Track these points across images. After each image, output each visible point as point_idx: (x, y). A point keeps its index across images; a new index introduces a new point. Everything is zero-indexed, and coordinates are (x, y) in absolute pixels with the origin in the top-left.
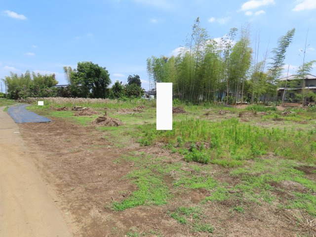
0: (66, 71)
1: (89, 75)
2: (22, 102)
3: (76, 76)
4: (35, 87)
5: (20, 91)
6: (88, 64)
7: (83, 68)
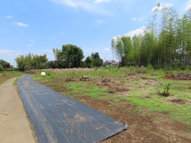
0: (54, 51)
1: (70, 53)
2: (27, 73)
3: (61, 54)
4: (35, 63)
5: (25, 65)
6: (69, 45)
7: (66, 48)
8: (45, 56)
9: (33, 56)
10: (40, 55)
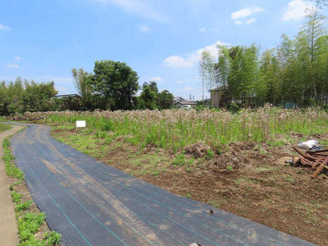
0: (75, 75)
1: (112, 78)
3: (93, 80)
4: (31, 98)
5: (9, 103)
6: (109, 62)
7: (103, 68)
8: (52, 84)
9: (27, 84)
10: (40, 83)
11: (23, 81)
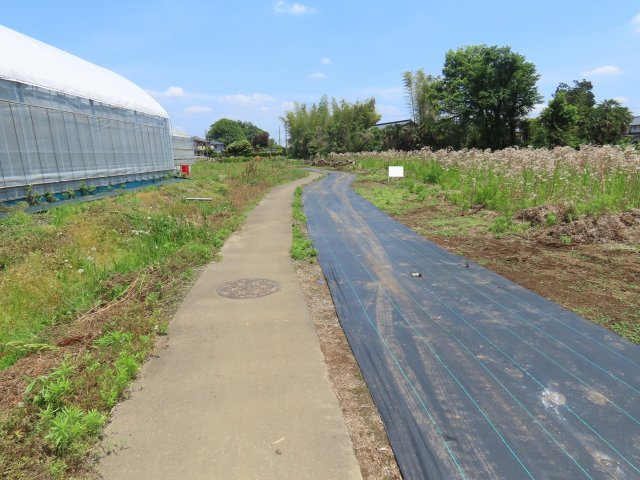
0: (409, 83)
1: (478, 83)
2: (321, 164)
3: (440, 90)
4: (339, 129)
8: (372, 103)
10: (354, 103)
11: (330, 101)
